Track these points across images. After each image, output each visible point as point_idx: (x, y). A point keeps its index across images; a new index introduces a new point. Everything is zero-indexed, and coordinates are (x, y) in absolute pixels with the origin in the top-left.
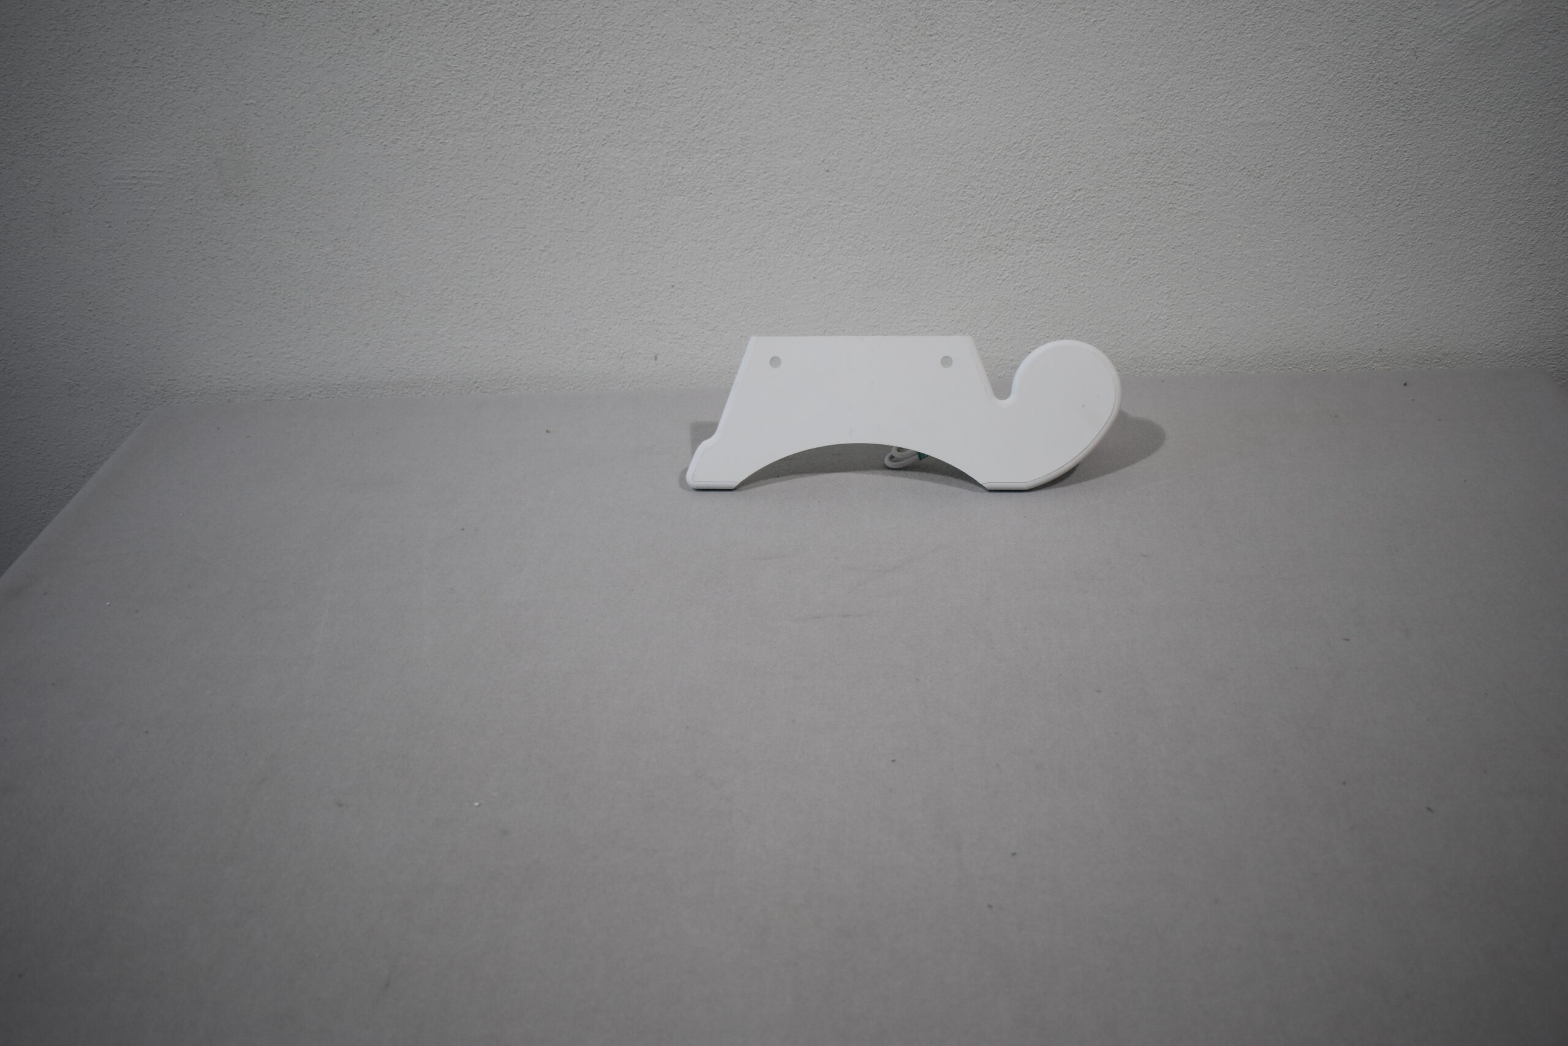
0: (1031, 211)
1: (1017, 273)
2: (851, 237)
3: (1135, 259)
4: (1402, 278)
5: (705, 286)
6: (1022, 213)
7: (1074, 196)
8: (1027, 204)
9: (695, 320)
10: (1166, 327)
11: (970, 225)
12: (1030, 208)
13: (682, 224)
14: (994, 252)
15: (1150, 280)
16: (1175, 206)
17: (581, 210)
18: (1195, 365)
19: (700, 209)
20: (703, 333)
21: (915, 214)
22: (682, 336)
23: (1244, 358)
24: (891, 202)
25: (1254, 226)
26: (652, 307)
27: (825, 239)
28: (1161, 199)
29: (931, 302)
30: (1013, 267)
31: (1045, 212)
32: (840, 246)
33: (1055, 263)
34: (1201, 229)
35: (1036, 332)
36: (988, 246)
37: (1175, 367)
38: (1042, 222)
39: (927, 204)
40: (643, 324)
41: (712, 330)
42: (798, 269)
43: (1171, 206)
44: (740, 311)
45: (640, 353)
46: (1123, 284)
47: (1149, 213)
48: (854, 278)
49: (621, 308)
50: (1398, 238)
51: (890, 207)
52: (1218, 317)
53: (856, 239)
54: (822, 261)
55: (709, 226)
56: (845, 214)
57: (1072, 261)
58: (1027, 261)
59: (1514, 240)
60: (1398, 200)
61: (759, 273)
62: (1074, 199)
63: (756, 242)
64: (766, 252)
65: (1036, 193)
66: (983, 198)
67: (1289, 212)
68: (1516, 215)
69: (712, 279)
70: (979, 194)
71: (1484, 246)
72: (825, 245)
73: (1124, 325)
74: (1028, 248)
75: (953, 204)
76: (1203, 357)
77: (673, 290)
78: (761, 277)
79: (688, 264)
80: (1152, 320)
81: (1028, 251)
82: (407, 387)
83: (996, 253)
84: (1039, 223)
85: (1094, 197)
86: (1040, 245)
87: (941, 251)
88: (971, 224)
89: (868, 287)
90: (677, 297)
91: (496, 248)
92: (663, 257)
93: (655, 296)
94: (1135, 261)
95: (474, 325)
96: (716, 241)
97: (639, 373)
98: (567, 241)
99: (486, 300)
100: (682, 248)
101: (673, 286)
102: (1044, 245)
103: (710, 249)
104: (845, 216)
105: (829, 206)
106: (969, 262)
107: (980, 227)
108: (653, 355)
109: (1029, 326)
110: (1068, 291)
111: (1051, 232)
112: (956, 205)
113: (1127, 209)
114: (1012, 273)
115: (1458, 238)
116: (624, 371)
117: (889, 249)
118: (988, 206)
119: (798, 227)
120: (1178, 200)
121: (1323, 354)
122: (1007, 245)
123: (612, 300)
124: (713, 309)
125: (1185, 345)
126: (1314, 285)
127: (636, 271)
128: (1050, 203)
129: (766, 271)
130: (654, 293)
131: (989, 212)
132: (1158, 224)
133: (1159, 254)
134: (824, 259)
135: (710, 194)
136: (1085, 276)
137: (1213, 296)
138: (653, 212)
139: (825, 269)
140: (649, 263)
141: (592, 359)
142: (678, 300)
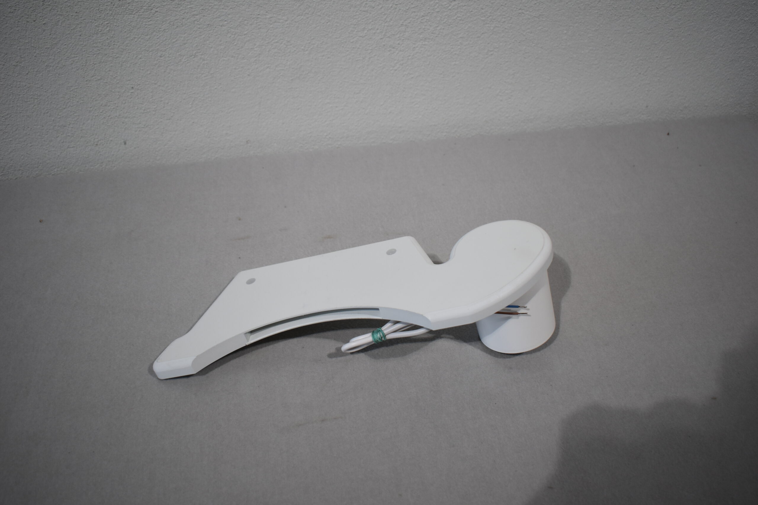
0: (417, 18)
1: (406, 65)
2: (277, 42)
3: (492, 51)
4: (668, 59)
5: (160, 86)
6: (411, 19)
7: (450, 5)
8: (415, 12)
9: (154, 113)
10: (510, 98)
11: (370, 30)
12: (417, 15)
13: (135, 38)
14: (388, 49)
15: (501, 66)
16: (523, 11)
17: (44, 30)
18: (527, 123)
19: (149, 25)
20: (161, 122)
21: (327, 23)
22: (144, 125)
23: (559, 117)
24: (308, 14)
25: (577, 25)
26: (117, 105)
27: (255, 45)
28: (514, 6)
29: (341, 89)
30: (403, 60)
31: (428, 18)
32: (268, 50)
33: (434, 56)
34: (540, 28)
35: (418, 106)
36: (384, 45)
37: (514, 125)
38: (425, 26)
39: (337, 14)
40: (111, 118)
41: (169, 119)
42: (235, 69)
43: (520, 11)
44: (190, 103)
45: (111, 140)
46: (482, 69)
47: (504, 17)
48: (280, 73)
49: (91, 107)
50: (669, 31)
51: (308, 18)
52: (545, 90)
53: (281, 44)
54: (254, 62)
55: (158, 38)
56: (271, 24)
57: (446, 54)
58: (413, 55)
59: (740, 31)
60: (674, 5)
61: (202, 74)
62: (450, 8)
63: (199, 49)
64: (208, 57)
65: (422, 4)
66: (381, 8)
67: (601, 14)
68: (744, 14)
69: (164, 80)
70: (378, 5)
71: (721, 35)
72: (256, 49)
74: (414, 46)
75: (357, 13)
76: (533, 117)
77: (132, 91)
78: (205, 76)
79: (143, 70)
80: (500, 94)
81: (414, 48)
83: (390, 50)
84: (424, 27)
85: (465, 6)
86: (424, 43)
87: (348, 51)
88: (372, 29)
89: (292, 80)
90: (137, 96)
92: (122, 65)
93: (119, 96)
96: (165, 50)
97: (113, 155)
98: (35, 56)
100: (137, 57)
101: (133, 88)
102: (426, 43)
103: (161, 57)
104: (271, 26)
105: (258, 18)
106: (370, 58)
107: (378, 31)
108: (123, 141)
109: (413, 102)
110: (442, 76)
111: (432, 33)
112: (360, 14)
113: (489, 14)
114: (402, 64)
115: (707, 30)
116: (101, 155)
117: (307, 50)
118: (385, 15)
119: (233, 36)
120: (526, 6)
121: (610, 111)
122: (399, 44)
123: (82, 102)
124: (168, 103)
125: (521, 110)
126: (611, 65)
127: (99, 78)
128: (432, 11)
129: (209, 72)
130: (117, 94)
131: (385, 19)
132: (510, 25)
133: (509, 47)
134: (256, 60)
135: (157, 12)
136: (455, 65)
137: (543, 75)
138: (108, 29)
139: (257, 68)
140: (110, 71)
141: (73, 147)
142: (138, 98)
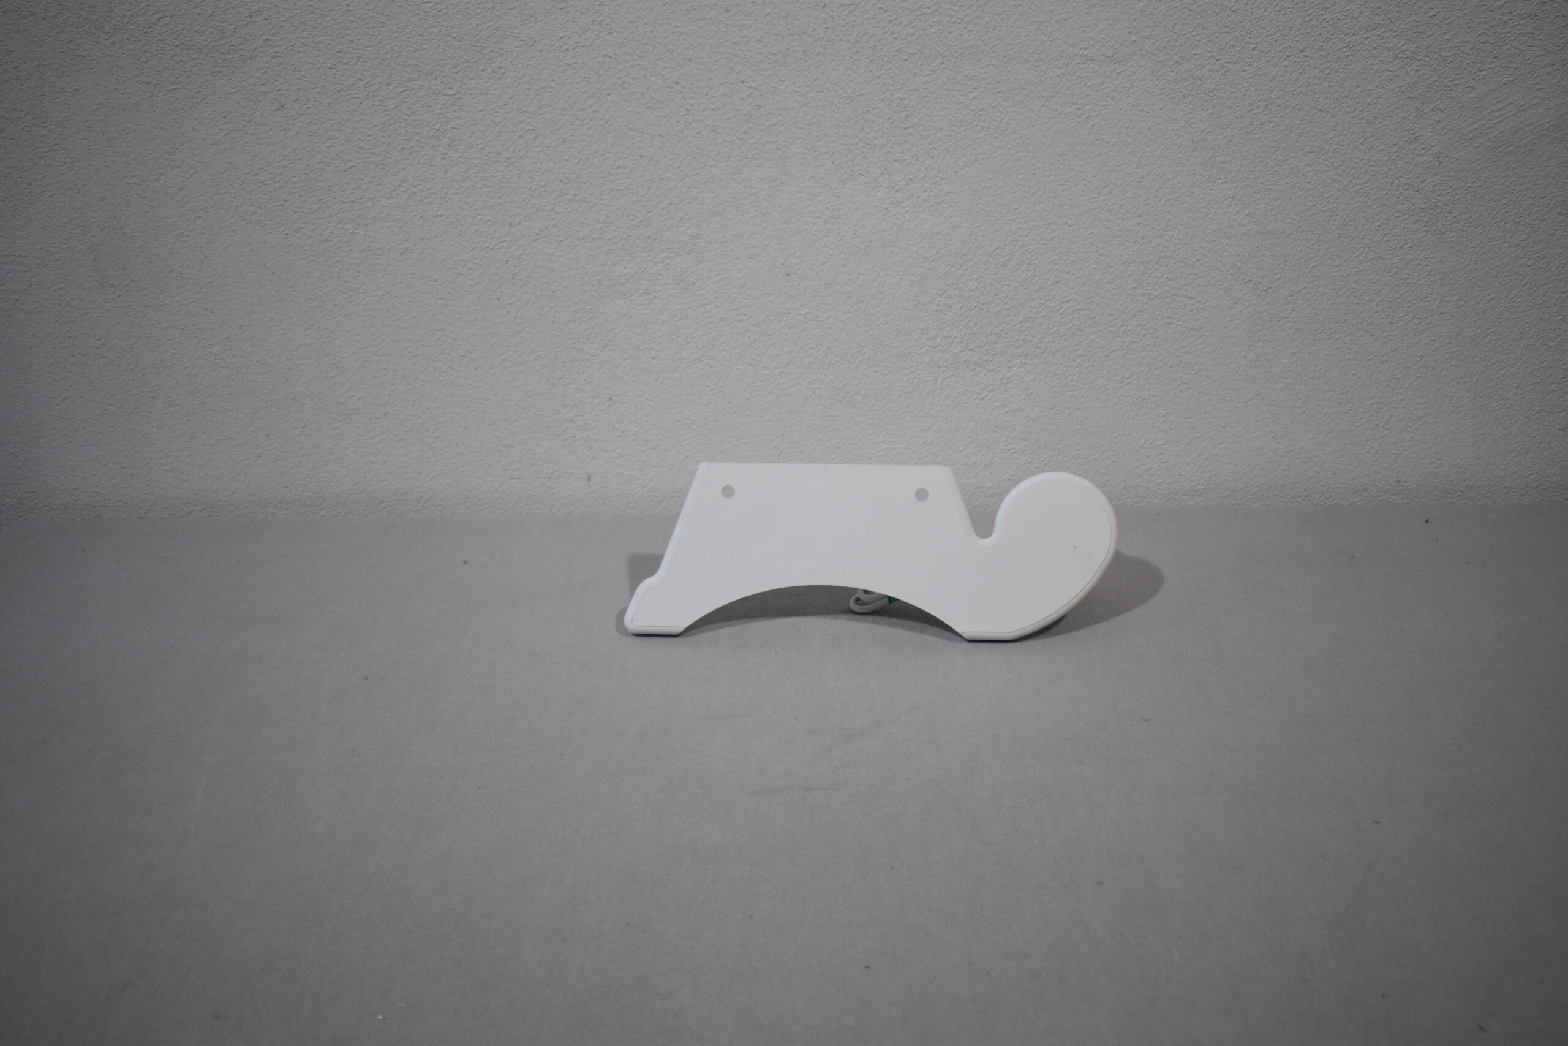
0: (1013, 323)
1: (997, 392)
2: (813, 348)
3: (1128, 378)
4: (1422, 403)
5: (647, 399)
6: (1004, 325)
7: (1061, 307)
8: (1009, 315)
9: (635, 437)
10: (1162, 453)
11: (945, 338)
12: (1012, 320)
13: (623, 330)
14: (972, 367)
15: (1145, 401)
16: (1173, 320)
17: (509, 312)
18: (1193, 496)
19: (644, 314)
20: (643, 451)
21: (884, 325)
22: (620, 454)
23: (1247, 489)
24: (858, 311)
25: (1261, 343)
26: (586, 422)
27: (783, 350)
28: (1159, 313)
29: (901, 422)
30: (993, 385)
31: (1029, 325)
32: (800, 358)
33: (1040, 381)
34: (1202, 346)
35: (1017, 456)
36: (965, 361)
37: (1172, 498)
38: (1026, 336)
39: (898, 313)
40: (576, 440)
41: (654, 449)
42: (753, 382)
43: (1169, 320)
45: (571, 473)
46: (1115, 405)
47: (1144, 328)
48: (815, 393)
49: (551, 422)
50: (1418, 359)
51: (857, 317)
52: (1220, 444)
53: (819, 350)
54: (779, 375)
55: (653, 333)
56: (807, 323)
57: (1058, 379)
58: (1008, 378)
59: (1545, 364)
60: (1419, 318)
61: (708, 386)
62: (1061, 311)
63: (706, 352)
64: (717, 363)
65: (1020, 304)
66: (961, 308)
67: (1299, 330)
68: (1546, 336)
69: (655, 391)
70: (957, 304)
71: (1512, 369)
72: (783, 356)
73: (1116, 450)
74: (1009, 364)
75: (927, 314)
76: (1202, 487)
77: (610, 403)
78: (710, 390)
79: (628, 375)
80: (1147, 446)
81: (1010, 367)
82: (304, 506)
83: (974, 369)
84: (1023, 337)
85: (1083, 309)
86: (1023, 361)
87: (912, 366)
88: (947, 336)
89: (830, 404)
90: (615, 411)
91: (410, 352)
92: (600, 366)
93: (590, 409)
94: (1129, 381)
95: (383, 437)
96: (661, 350)
97: (570, 495)
98: (492, 346)
99: (397, 410)
100: (622, 356)
101: (611, 399)
102: (1027, 361)
103: (654, 358)
104: (807, 325)
105: (789, 313)
106: (944, 379)
107: (956, 340)
108: (586, 475)
109: (1010, 450)
110: (1053, 412)
111: (1036, 347)
112: (931, 315)
113: (1121, 324)
114: (992, 391)
115: (1484, 360)
116: (553, 493)
117: (854, 362)
118: (966, 317)
119: (753, 336)
120: (1177, 314)
121: (1335, 485)
122: (987, 360)
123: (540, 413)
124: (655, 425)
125: (1183, 474)
126: (1325, 409)
127: (569, 381)
128: (1035, 315)
129: (716, 385)
130: (589, 406)
131: (967, 324)
132: (1154, 340)
133: (1156, 373)
134: (782, 372)
135: (655, 297)
136: (1072, 396)
137: (1214, 420)
138: (590, 316)
139: (783, 384)
140: (584, 373)
141: (517, 478)
142: (616, 415)
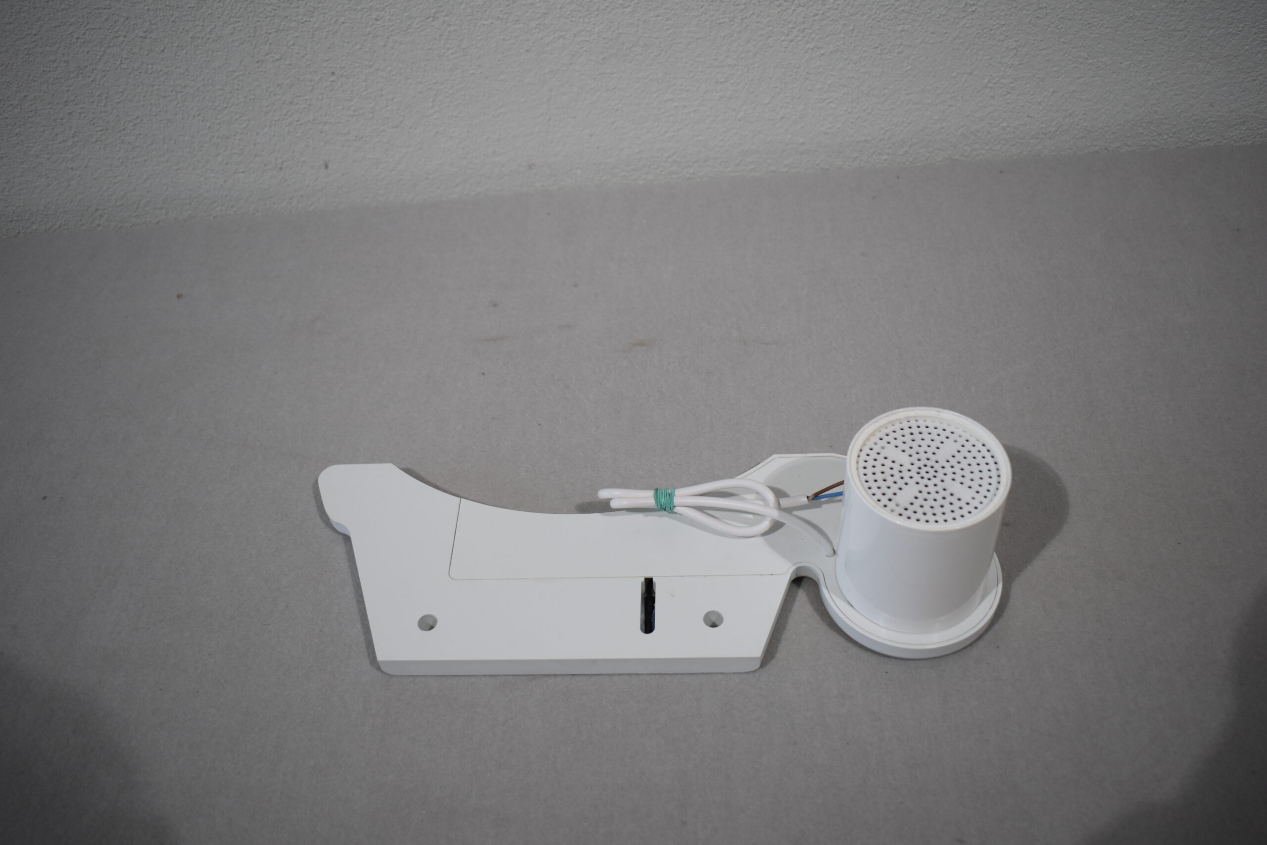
1: (810, 31)
3: (974, 5)
5: (377, 70)
9: (371, 115)
10: (1009, 93)
15: (992, 32)
18: (1042, 139)
20: (384, 131)
22: (356, 137)
23: (1107, 129)
26: (309, 103)
29: (691, 75)
30: (804, 23)
32: (560, 6)
33: (863, 15)
35: (834, 106)
37: (1017, 142)
40: (301, 124)
41: (396, 127)
42: (504, 40)
44: (431, 100)
45: (304, 162)
46: (955, 39)
48: (583, 48)
49: (267, 106)
52: (1079, 78)
54: (536, 28)
57: (886, 11)
58: (823, 14)
61: (448, 49)
63: (440, 6)
64: (456, 20)
69: (385, 60)
72: (538, 5)
73: (954, 92)
76: (1054, 129)
77: (333, 78)
78: (453, 53)
79: (348, 42)
80: (991, 85)
82: (11, 221)
83: (780, 5)
87: (702, 6)
89: (603, 59)
90: (341, 86)
91: (78, 38)
92: (313, 35)
93: (311, 88)
94: (974, 8)
95: (76, 139)
96: (384, 9)
97: (308, 186)
98: (173, 22)
99: (82, 108)
100: (337, 20)
101: (333, 73)
103: (377, 20)
106: (742, 19)
108: (322, 162)
109: (825, 99)
110: (879, 52)
114: (803, 30)
116: (288, 185)
117: (629, 6)
121: (1210, 119)
123: (252, 97)
124: (392, 100)
125: (1031, 115)
126: (1211, 31)
127: (278, 57)
129: (459, 46)
130: (308, 84)
134: (539, 24)
136: (903, 31)
137: (1075, 50)
139: (542, 39)
140: (294, 45)
141: (243, 172)
142: (343, 91)
